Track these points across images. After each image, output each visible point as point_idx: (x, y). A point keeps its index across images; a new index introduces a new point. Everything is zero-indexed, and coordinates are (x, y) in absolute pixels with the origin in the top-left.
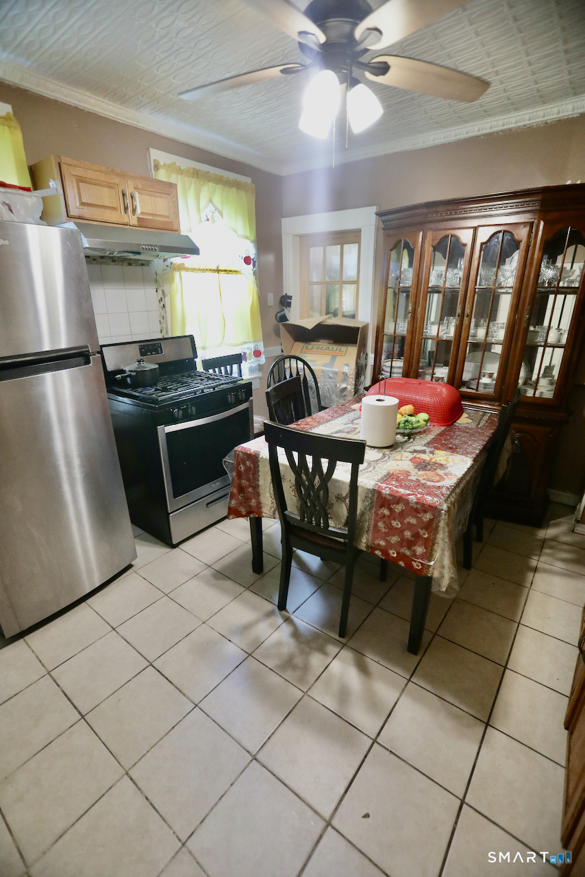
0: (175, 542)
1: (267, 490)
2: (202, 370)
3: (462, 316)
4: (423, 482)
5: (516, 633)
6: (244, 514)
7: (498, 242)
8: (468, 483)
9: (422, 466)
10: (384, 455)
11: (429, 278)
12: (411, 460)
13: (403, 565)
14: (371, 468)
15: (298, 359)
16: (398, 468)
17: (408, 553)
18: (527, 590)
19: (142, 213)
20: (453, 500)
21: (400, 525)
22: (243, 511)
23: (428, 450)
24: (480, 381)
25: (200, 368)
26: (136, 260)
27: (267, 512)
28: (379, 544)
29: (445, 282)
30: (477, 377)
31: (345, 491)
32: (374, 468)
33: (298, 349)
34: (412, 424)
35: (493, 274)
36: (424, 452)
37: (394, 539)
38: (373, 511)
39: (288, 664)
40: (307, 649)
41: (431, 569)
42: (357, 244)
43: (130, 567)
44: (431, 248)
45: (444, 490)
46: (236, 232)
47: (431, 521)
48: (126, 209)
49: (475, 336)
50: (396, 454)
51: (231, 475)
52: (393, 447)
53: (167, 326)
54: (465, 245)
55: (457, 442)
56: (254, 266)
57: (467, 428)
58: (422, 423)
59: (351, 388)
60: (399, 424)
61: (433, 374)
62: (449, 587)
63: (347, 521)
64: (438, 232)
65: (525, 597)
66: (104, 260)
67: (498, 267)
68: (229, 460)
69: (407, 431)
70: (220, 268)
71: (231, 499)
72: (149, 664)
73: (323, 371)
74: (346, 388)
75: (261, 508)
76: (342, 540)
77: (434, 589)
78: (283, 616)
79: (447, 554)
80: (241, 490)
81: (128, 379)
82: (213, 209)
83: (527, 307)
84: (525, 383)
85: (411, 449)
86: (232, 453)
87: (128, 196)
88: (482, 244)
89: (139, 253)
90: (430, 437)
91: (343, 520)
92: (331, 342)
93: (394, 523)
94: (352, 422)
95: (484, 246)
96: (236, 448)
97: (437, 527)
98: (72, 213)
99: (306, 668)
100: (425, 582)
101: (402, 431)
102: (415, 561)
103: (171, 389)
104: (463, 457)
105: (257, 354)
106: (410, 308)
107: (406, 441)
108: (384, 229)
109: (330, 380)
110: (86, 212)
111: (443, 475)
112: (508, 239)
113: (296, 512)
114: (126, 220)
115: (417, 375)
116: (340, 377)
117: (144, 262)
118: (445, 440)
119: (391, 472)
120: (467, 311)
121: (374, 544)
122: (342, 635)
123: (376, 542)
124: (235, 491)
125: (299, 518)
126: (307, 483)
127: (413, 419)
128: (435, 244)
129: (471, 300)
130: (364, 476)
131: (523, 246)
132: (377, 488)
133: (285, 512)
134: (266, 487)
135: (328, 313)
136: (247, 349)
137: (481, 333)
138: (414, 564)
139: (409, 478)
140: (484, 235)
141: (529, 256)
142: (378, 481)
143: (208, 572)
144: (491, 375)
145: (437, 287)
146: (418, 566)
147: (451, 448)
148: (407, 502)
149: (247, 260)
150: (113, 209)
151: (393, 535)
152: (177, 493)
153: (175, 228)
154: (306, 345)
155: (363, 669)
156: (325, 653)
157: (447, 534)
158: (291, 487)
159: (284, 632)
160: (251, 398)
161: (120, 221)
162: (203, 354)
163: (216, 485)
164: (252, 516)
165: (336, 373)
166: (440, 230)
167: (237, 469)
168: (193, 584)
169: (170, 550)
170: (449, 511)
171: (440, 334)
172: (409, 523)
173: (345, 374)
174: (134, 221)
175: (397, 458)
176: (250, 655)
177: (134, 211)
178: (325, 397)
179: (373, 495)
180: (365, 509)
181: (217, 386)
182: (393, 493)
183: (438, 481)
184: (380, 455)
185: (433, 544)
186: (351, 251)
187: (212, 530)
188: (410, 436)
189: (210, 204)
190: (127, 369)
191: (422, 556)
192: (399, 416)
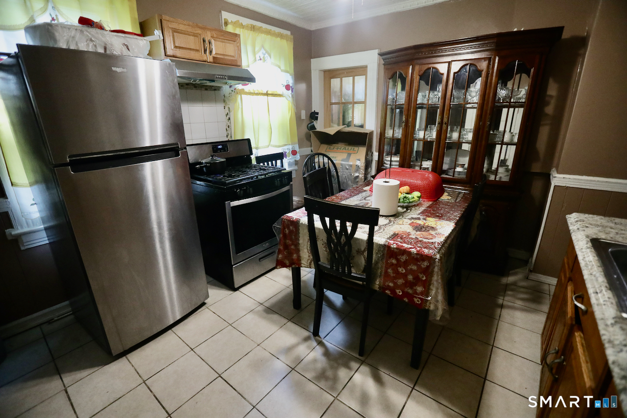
0: (236, 286)
1: (305, 247)
2: (256, 163)
3: (441, 124)
4: (420, 239)
5: (491, 353)
6: (288, 264)
7: (466, 71)
8: (452, 240)
9: (419, 228)
10: (390, 221)
11: (417, 97)
12: (410, 224)
13: (407, 301)
14: (382, 230)
15: (324, 155)
16: (401, 230)
17: (410, 291)
18: (497, 321)
19: (216, 54)
20: (443, 251)
21: (404, 271)
22: (287, 262)
23: (422, 217)
24: (456, 170)
25: (254, 162)
26: (211, 86)
27: (305, 263)
28: (388, 286)
29: (428, 100)
30: (453, 167)
31: (363, 247)
32: (384, 230)
33: (323, 149)
34: (409, 199)
35: (462, 94)
36: (419, 219)
37: (400, 281)
38: (384, 261)
39: (322, 376)
40: (336, 365)
41: (428, 304)
42: (365, 76)
43: (203, 304)
44: (418, 77)
45: (436, 245)
46: (280, 68)
47: (428, 267)
48: (205, 51)
49: (450, 138)
50: (399, 221)
51: (279, 236)
52: (396, 215)
53: (231, 133)
54: (443, 74)
55: (442, 212)
56: (292, 91)
57: (448, 202)
58: (416, 198)
59: (361, 176)
60: (400, 199)
61: (421, 165)
62: (442, 317)
63: (365, 268)
64: (423, 66)
65: (496, 326)
66: (189, 86)
67: (467, 90)
68: (277, 225)
69: (405, 204)
70: (268, 93)
71: (278, 254)
72: (218, 375)
73: (342, 165)
74: (358, 176)
75: (300, 260)
76: (361, 283)
77: (431, 318)
78: (316, 341)
79: (440, 291)
80: (286, 247)
81: (204, 168)
82: (264, 52)
83: (488, 116)
84: (488, 171)
85: (410, 217)
86: (280, 220)
87: (207, 42)
88: (455, 73)
89: (213, 81)
90: (422, 209)
91: (362, 269)
92: (347, 144)
93: (400, 269)
94: (365, 199)
95: (456, 75)
96: (282, 217)
97: (433, 271)
98: (168, 53)
99: (335, 379)
100: (423, 313)
101: (402, 204)
102: (416, 297)
103: (234, 176)
104: (448, 222)
105: (294, 153)
106: (404, 119)
107: (405, 212)
108: (384, 65)
109: (346, 171)
110: (179, 53)
111: (434, 234)
112: (473, 70)
113: (326, 262)
114: (205, 58)
115: (410, 166)
116: (354, 168)
117: (216, 88)
118: (433, 211)
119: (397, 233)
120: (445, 120)
121: (385, 285)
122: (361, 354)
123: (387, 284)
124: (281, 248)
125: (329, 267)
126: (336, 241)
127: (409, 196)
128: (420, 74)
129: (448, 112)
130: (377, 236)
131: (484, 73)
132: (387, 244)
133: (319, 263)
134: (305, 245)
135: (344, 124)
136: (287, 149)
137: (455, 136)
138: (416, 300)
139: (410, 236)
140: (455, 67)
141: (489, 81)
142: (388, 239)
143: (260, 308)
144: (463, 166)
145: (423, 104)
146: (418, 301)
147: (438, 216)
148: (409, 253)
149: (288, 87)
150: (197, 50)
151: (400, 279)
152: (238, 250)
153: (238, 64)
154: (329, 147)
155: (378, 379)
156: (349, 368)
157: (440, 277)
158: (323, 245)
159: (318, 352)
160: (291, 183)
161: (201, 59)
162: (257, 153)
163: (266, 245)
164: (293, 266)
165: (351, 166)
166: (425, 64)
167: (283, 232)
168: (250, 317)
169: (232, 292)
170: (440, 260)
171: (426, 137)
172: (411, 269)
173: (358, 167)
174: (210, 59)
175: (400, 223)
176: (293, 369)
177: (211, 52)
178: (344, 183)
179: (384, 249)
180: (378, 259)
181: (267, 174)
182: (399, 247)
183: (431, 239)
184: (388, 221)
185: (430, 285)
186: (360, 80)
187: (263, 278)
188: (407, 208)
189: (262, 49)
190: (204, 161)
191: (422, 293)
192: (400, 194)
